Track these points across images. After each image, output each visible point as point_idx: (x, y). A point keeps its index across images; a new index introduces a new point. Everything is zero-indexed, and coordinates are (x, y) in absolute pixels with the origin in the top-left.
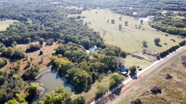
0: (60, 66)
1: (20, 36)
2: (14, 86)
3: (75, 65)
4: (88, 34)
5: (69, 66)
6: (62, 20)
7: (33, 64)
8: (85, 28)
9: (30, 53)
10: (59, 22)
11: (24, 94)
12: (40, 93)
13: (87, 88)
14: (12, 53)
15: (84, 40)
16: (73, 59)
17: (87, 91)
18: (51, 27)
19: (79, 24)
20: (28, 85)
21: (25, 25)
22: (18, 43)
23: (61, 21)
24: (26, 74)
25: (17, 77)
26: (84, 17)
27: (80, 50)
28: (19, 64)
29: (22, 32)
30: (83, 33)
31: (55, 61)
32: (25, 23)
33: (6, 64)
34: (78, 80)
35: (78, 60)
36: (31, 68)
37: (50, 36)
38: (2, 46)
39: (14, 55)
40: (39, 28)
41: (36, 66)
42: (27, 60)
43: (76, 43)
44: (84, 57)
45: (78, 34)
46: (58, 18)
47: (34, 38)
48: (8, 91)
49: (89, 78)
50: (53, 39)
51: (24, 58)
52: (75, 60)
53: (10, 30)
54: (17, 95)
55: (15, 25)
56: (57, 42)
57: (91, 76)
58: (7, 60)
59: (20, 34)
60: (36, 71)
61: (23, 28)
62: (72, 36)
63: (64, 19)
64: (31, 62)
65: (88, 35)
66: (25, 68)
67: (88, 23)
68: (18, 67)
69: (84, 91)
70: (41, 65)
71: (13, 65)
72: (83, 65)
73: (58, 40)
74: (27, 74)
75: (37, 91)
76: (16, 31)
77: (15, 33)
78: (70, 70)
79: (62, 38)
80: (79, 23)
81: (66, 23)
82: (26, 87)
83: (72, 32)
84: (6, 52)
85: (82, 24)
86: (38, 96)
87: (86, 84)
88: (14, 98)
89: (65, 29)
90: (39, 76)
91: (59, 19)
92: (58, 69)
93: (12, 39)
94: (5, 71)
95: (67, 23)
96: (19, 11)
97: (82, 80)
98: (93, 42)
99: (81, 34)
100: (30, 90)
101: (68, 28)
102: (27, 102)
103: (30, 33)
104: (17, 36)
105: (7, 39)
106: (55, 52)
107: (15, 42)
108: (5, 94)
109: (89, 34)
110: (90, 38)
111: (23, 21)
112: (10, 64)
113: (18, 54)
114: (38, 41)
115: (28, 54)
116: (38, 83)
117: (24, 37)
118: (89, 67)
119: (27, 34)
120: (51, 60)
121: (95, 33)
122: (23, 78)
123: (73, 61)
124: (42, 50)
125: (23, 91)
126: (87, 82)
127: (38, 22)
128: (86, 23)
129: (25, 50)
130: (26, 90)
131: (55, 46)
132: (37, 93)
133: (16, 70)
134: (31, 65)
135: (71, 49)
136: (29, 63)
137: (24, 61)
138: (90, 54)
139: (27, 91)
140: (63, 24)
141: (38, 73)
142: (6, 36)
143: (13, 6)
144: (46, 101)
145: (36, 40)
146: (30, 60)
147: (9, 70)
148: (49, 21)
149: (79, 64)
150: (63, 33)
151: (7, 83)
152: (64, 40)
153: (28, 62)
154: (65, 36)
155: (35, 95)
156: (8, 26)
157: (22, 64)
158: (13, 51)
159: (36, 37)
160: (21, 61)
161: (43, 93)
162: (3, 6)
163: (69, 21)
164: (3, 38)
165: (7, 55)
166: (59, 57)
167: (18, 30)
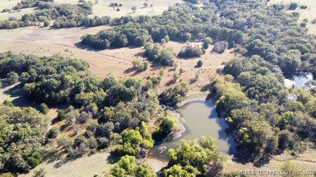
0: (223, 97)
1: (176, 28)
2: (144, 109)
3: (252, 104)
4: (300, 45)
5: (238, 103)
6: (255, 8)
7: (181, 80)
8: (299, 31)
10: (249, 12)
11: (154, 126)
12: (177, 133)
13: (261, 159)
14: (157, 54)
15: (288, 56)
16: (251, 91)
17: (258, 165)
18: (232, 19)
19: (289, 21)
20: (164, 112)
21: (191, 10)
22: (171, 39)
23: (253, 10)
24: (166, 93)
25: (152, 95)
26: (306, 7)
27: (272, 76)
28: (161, 74)
29: (183, 21)
30: (291, 42)
31: (217, 85)
32: (191, 7)
33: (145, 69)
34: (247, 136)
35: (260, 95)
36: (176, 87)
37: (224, 36)
38: (149, 39)
39: (159, 57)
40: (211, 18)
41: (184, 85)
42: (174, 70)
43: (269, 59)
44: (275, 94)
45: (279, 41)
46: (249, 4)
47: (196, 35)
49: (271, 141)
50: (227, 43)
51: (171, 65)
52: (255, 94)
53: (167, 16)
54: (143, 123)
55: (176, 7)
56: (232, 50)
57: (277, 138)
58: (148, 64)
59: (178, 25)
60: (182, 94)
61: (186, 15)
62: (265, 45)
63: (259, 7)
64: (178, 76)
65: (300, 48)
66: (168, 84)
67: (309, 22)
68: (159, 78)
69: (252, 161)
70: (194, 85)
71: (154, 74)
72: (268, 110)
73: (235, 47)
74: (168, 94)
75: (173, 129)
76: (174, 19)
77: (172, 21)
78: (238, 110)
79: (245, 43)
80: (288, 19)
81: (261, 16)
82: (159, 115)
83: (268, 34)
84: (150, 50)
85: (294, 23)
86: (172, 137)
87: (262, 150)
88: (138, 128)
89: (256, 26)
90: (183, 103)
91: (250, 6)
92: (218, 101)
93: (164, 30)
94: (139, 81)
95: (265, 16)
97: (255, 140)
98: (307, 64)
99: (286, 43)
100: (163, 122)
101: (262, 25)
102: (153, 141)
103: (193, 26)
104: (173, 28)
105: (158, 29)
106: (223, 67)
107: (167, 37)
108: (129, 116)
109: (304, 46)
110: (302, 53)
112: (151, 70)
113: (165, 58)
114: (202, 41)
115: (180, 61)
116: (179, 115)
117: (181, 31)
118: (280, 118)
119: (188, 27)
122: (160, 99)
123: (250, 96)
124: (202, 58)
125: (154, 120)
126: (264, 146)
127: (213, 8)
128: (306, 20)
129: (178, 53)
130: (158, 121)
131: (228, 56)
132: (172, 132)
133: (155, 83)
134: (177, 81)
135: (255, 70)
136: (175, 77)
137: (170, 70)
138: (290, 91)
139: (160, 122)
140: (254, 16)
141: (183, 98)
142: (158, 25)
145: (200, 39)
146: (179, 72)
147: (145, 80)
148: (231, 8)
149: (259, 104)
150: (249, 35)
152: (246, 48)
153: (175, 75)
154: (250, 41)
155: (168, 133)
157: (166, 75)
158: (159, 51)
159: (201, 34)
160: (166, 71)
161: (180, 136)
163: (268, 13)
164: (153, 27)
165: (151, 56)
166: (227, 80)
167: (179, 16)
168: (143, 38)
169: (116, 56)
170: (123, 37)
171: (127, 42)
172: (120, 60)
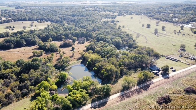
0: (89, 60)
1: (55, 34)
2: (47, 72)
3: (104, 60)
4: (120, 35)
5: (98, 60)
6: (95, 23)
8: (118, 30)
9: (63, 49)
10: (92, 25)
11: (55, 80)
12: (69, 81)
13: (114, 81)
14: (47, 47)
15: (116, 40)
16: (103, 55)
17: (113, 84)
18: (84, 29)
19: (113, 27)
20: (59, 73)
21: (61, 26)
22: (53, 40)
23: (94, 24)
24: (58, 64)
25: (50, 65)
26: (119, 22)
27: (111, 48)
28: (52, 55)
29: (58, 31)
30: (116, 35)
31: (85, 56)
32: (61, 24)
33: (41, 55)
34: (106, 72)
35: (107, 56)
37: (83, 35)
38: (40, 40)
39: (49, 48)
40: (73, 29)
42: (59, 53)
43: (108, 42)
44: (114, 54)
45: (110, 35)
47: (67, 37)
48: (41, 75)
49: (117, 72)
50: (85, 38)
51: (57, 52)
52: (105, 55)
53: (48, 29)
56: (89, 42)
57: (119, 71)
58: (43, 52)
59: (56, 32)
60: (67, 62)
62: (104, 36)
63: (97, 22)
66: (57, 60)
67: (121, 27)
68: (52, 57)
69: (110, 83)
70: (72, 58)
71: (47, 56)
72: (113, 61)
73: (90, 40)
75: (66, 79)
77: (52, 31)
78: (98, 63)
79: (94, 38)
80: (112, 26)
81: (99, 25)
82: (56, 74)
83: (104, 33)
84: (42, 45)
85: (115, 27)
86: (67, 83)
87: (114, 78)
88: (46, 81)
89: (98, 30)
90: (69, 67)
91: (93, 22)
92: (87, 63)
93: (48, 35)
95: (101, 26)
96: (56, 15)
97: (110, 73)
98: (125, 43)
99: (114, 35)
100: (60, 77)
101: (101, 30)
103: (65, 32)
104: (53, 34)
105: (44, 35)
106: (86, 49)
107: (51, 39)
108: (39, 76)
109: (121, 35)
110: (122, 39)
111: (59, 23)
112: (45, 55)
113: (52, 48)
114: (71, 40)
115: (61, 49)
116: (68, 73)
117: (59, 35)
118: (118, 63)
120: (82, 55)
121: (128, 35)
122: (55, 67)
123: (102, 57)
124: (73, 46)
125: (54, 77)
126: (114, 76)
127: (73, 24)
129: (59, 46)
131: (87, 44)
132: (66, 81)
133: (50, 60)
134: (62, 58)
135: (102, 46)
136: (61, 56)
137: (57, 54)
138: (120, 52)
139: (58, 77)
140: (96, 26)
141: (68, 64)
142: (44, 33)
143: (51, 11)
144: (74, 86)
145: (70, 38)
146: (62, 54)
147: (43, 59)
148: (83, 24)
149: (108, 59)
150: (95, 34)
151: (41, 68)
152: (96, 39)
154: (97, 36)
155: (64, 81)
156: (46, 26)
157: (55, 57)
158: (48, 45)
159: (70, 36)
160: (55, 54)
161: (71, 81)
162: (43, 11)
164: (41, 34)
165: (43, 48)
166: (89, 53)
167: (55, 29)
168: (36, 40)
169: (20, 51)
170: (22, 41)
171: (26, 44)
172: (23, 53)
